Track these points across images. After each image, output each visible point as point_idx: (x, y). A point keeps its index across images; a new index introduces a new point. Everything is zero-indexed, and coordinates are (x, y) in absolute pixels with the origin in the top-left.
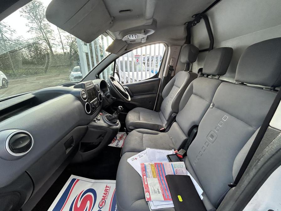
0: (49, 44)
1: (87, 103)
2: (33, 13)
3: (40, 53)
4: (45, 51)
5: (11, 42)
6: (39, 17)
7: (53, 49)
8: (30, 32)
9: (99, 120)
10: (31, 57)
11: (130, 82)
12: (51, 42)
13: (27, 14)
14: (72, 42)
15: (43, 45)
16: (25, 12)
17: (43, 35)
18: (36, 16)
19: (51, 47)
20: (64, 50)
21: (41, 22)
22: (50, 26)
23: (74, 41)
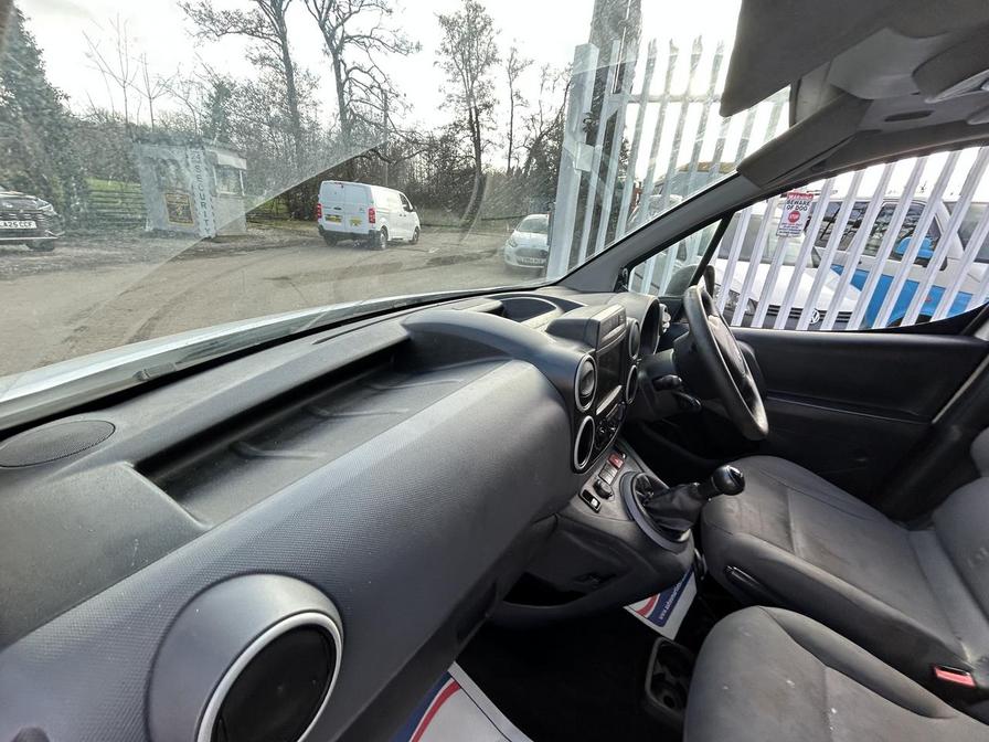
0: (477, 142)
1: (588, 418)
2: (462, 54)
3: (451, 168)
4: (462, 162)
5: (398, 137)
6: (474, 63)
7: (484, 158)
8: (443, 108)
9: (606, 496)
10: (428, 178)
11: (760, 325)
12: (485, 134)
13: (449, 59)
14: (539, 133)
15: (463, 146)
16: (447, 51)
17: (471, 116)
18: (466, 61)
19: (479, 151)
20: (512, 160)
21: (474, 78)
22: (493, 88)
23: (546, 134)
